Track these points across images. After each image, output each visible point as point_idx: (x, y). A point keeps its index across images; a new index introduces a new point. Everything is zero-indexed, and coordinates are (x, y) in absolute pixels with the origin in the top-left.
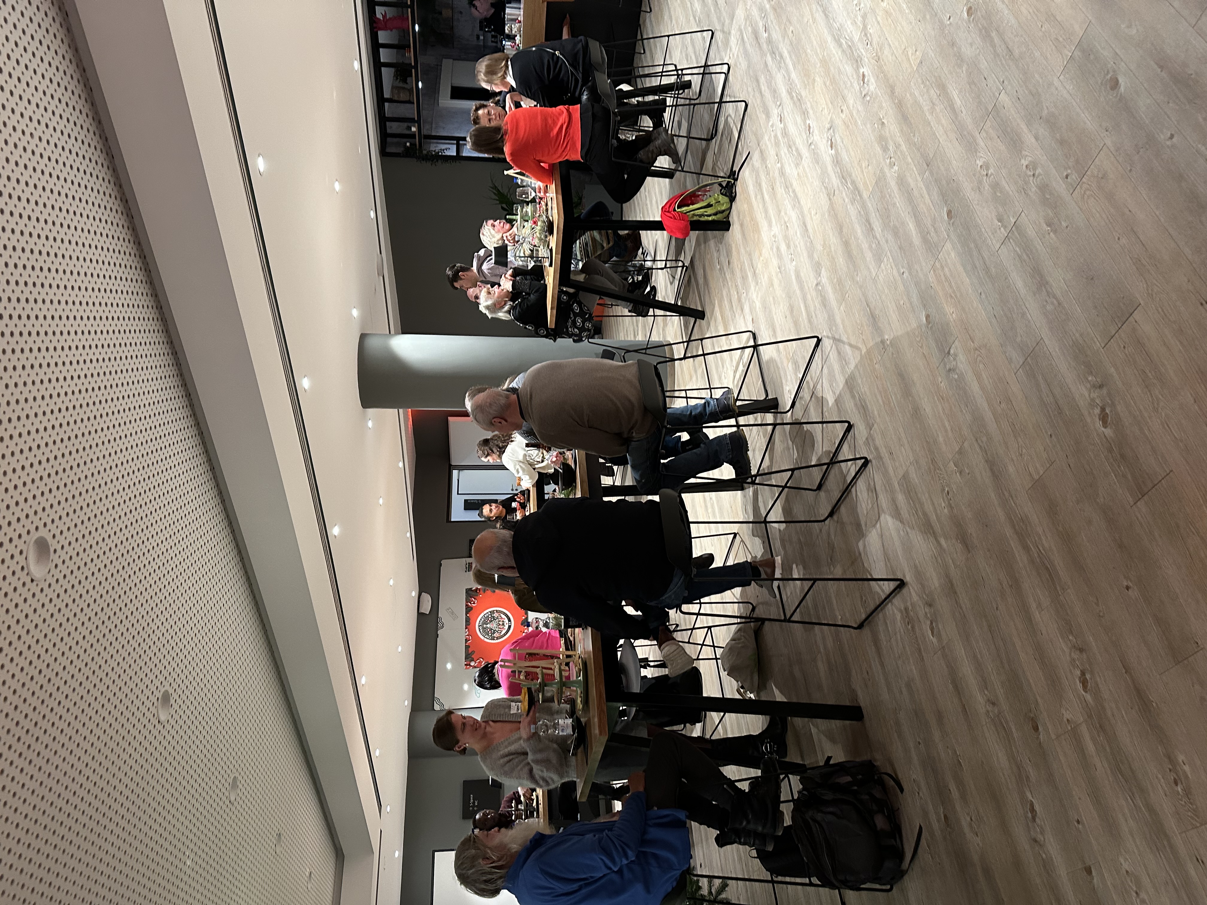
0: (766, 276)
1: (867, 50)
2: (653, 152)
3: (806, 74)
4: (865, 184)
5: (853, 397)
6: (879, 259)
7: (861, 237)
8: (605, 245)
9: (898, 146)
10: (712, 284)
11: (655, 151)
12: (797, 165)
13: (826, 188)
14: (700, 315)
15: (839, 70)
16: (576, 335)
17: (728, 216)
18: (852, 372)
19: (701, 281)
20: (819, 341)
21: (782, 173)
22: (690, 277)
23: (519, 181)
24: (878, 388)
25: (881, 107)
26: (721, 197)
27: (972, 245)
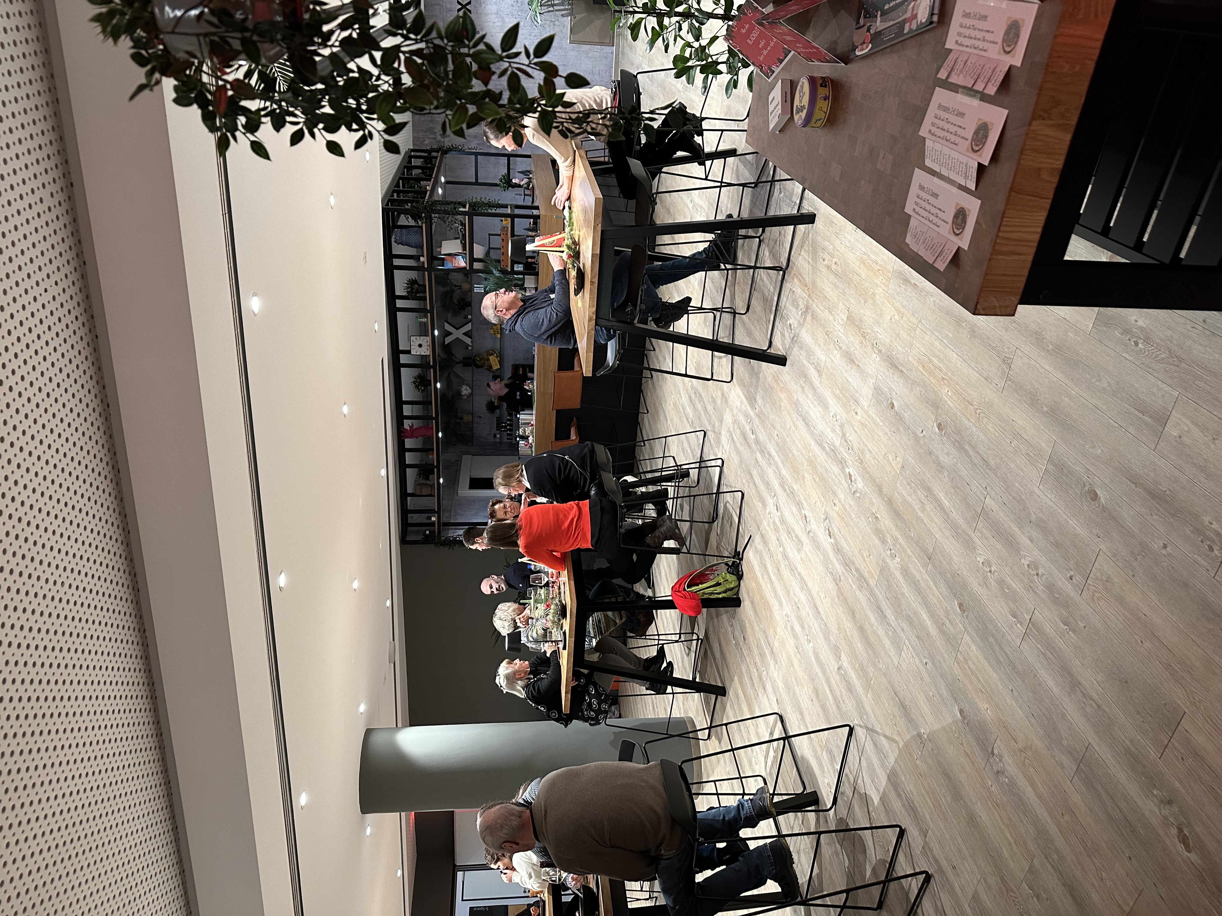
0: (784, 655)
1: (850, 454)
2: (659, 537)
3: (796, 471)
4: (869, 572)
5: (899, 796)
6: (899, 649)
7: (876, 624)
8: (618, 621)
9: (896, 539)
10: (730, 659)
11: (661, 536)
12: (799, 550)
13: (831, 573)
14: (721, 691)
15: (826, 470)
16: (592, 719)
17: (737, 593)
18: (893, 767)
19: (718, 655)
20: (851, 730)
21: (785, 556)
22: (706, 650)
23: (533, 567)
24: (924, 788)
25: (872, 503)
26: (728, 575)
27: (991, 640)
